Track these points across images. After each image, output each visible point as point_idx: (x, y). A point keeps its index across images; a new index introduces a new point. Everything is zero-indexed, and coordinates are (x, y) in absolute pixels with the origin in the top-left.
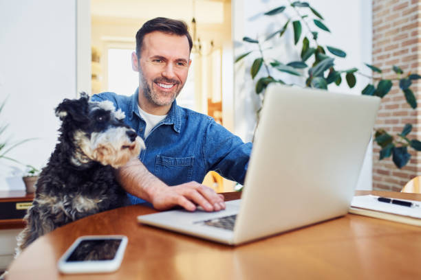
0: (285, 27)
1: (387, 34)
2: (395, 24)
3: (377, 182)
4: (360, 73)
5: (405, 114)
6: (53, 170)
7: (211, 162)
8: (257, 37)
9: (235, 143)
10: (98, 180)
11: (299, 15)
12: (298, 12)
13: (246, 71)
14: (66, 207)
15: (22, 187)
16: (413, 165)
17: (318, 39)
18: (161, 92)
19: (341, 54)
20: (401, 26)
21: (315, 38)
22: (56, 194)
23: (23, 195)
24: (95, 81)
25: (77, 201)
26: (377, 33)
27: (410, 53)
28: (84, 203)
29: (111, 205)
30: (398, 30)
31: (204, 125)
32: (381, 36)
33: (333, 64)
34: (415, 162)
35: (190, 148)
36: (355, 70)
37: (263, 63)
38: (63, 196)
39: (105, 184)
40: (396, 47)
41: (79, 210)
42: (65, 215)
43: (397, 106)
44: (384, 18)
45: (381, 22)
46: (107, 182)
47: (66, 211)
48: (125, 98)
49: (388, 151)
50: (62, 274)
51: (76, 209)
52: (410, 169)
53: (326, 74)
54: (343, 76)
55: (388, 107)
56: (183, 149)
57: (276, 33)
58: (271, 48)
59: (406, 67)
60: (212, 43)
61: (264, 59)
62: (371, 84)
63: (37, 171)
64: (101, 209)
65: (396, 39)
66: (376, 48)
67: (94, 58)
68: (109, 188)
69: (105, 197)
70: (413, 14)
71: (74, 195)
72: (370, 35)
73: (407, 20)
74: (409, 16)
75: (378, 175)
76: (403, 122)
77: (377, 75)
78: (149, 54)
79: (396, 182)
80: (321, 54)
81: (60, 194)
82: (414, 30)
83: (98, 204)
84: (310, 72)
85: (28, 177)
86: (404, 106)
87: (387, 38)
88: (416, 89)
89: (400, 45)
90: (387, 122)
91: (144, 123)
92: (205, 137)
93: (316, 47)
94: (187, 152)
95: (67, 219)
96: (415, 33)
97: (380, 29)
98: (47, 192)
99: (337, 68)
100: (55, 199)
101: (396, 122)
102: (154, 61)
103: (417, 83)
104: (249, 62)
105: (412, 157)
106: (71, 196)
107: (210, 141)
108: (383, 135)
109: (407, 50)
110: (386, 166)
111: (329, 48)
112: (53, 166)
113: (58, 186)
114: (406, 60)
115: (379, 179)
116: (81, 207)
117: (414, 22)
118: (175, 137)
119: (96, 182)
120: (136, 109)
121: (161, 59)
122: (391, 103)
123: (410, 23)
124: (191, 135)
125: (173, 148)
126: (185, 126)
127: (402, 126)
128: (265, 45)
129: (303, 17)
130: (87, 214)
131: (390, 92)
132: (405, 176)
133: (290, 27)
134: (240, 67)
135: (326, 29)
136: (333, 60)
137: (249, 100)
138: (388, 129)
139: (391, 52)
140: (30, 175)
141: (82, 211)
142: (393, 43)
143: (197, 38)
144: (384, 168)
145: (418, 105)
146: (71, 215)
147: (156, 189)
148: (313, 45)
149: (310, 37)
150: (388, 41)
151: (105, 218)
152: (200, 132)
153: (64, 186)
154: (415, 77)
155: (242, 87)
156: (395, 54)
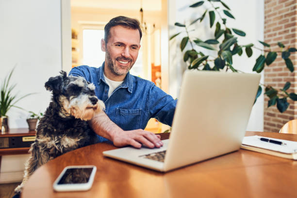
0: (204, 15)
1: (275, 19)
2: (280, 12)
3: (267, 121)
4: (255, 47)
5: (286, 74)
6: (48, 119)
7: (152, 112)
8: (185, 22)
9: (168, 100)
10: (77, 126)
11: (213, 7)
12: (212, 4)
13: (177, 46)
14: (57, 144)
15: (26, 126)
16: (291, 110)
17: (226, 24)
18: (121, 66)
19: (242, 34)
20: (284, 14)
21: (224, 23)
22: (50, 135)
23: (27, 131)
24: (74, 52)
25: (64, 140)
26: (267, 19)
27: (290, 33)
28: (69, 142)
29: (85, 143)
30: (282, 17)
31: (148, 87)
32: (270, 20)
33: (237, 41)
34: (292, 107)
35: (139, 103)
36: (252, 45)
37: (189, 40)
38: (55, 137)
39: (82, 129)
40: (280, 28)
41: (65, 146)
42: (56, 149)
43: (281, 69)
44: (272, 8)
45: (270, 11)
46: (83, 128)
47: (57, 147)
48: (95, 69)
49: (274, 101)
50: (55, 192)
51: (63, 146)
52: (289, 112)
53: (232, 48)
54: (244, 49)
55: (275, 70)
56: (134, 104)
57: (198, 19)
58: (194, 30)
59: (287, 42)
60: (154, 26)
61: (190, 37)
62: (263, 54)
63: (36, 115)
64: (80, 146)
65: (280, 23)
66: (267, 29)
67: (74, 36)
68: (84, 131)
69: (82, 138)
70: (293, 6)
71: (62, 136)
72: (262, 20)
73: (288, 10)
74: (289, 7)
75: (267, 117)
76: (285, 81)
77: (267, 48)
78: (113, 40)
79: (279, 121)
80: (228, 34)
81: (53, 136)
82: (293, 16)
83: (77, 142)
84: (220, 47)
85: (30, 119)
86: (285, 69)
87: (275, 22)
88: (294, 58)
89: (283, 27)
90: (274, 80)
91: (108, 87)
92: (148, 95)
93: (225, 29)
94: (136, 106)
95: (57, 152)
96: (294, 19)
97: (269, 16)
98: (44, 134)
99: (239, 44)
100: (49, 138)
101: (280, 80)
102: (116, 45)
103: (294, 53)
104: (179, 39)
105: (291, 105)
106: (60, 137)
107: (152, 99)
108: (271, 89)
109: (288, 30)
110: (273, 110)
111: (234, 30)
112: (48, 117)
113: (52, 130)
114: (287, 37)
115: (268, 119)
116: (66, 144)
117: (293, 11)
118: (128, 96)
119: (75, 128)
120: (102, 77)
121: (121, 44)
122: (277, 67)
123: (290, 11)
124: (139, 95)
125: (127, 104)
126: (135, 89)
127: (284, 83)
128: (190, 28)
129: (216, 9)
130: (70, 149)
131: (276, 60)
132: (286, 117)
133: (207, 15)
134: (173, 43)
135: (232, 17)
136: (237, 38)
137: (179, 65)
138: (275, 85)
139: (277, 32)
140: (32, 118)
141: (67, 147)
142: (278, 26)
143: (144, 22)
144: (272, 112)
145: (296, 69)
146: (60, 150)
147: (115, 132)
148: (223, 27)
149: (221, 22)
150: (275, 24)
151: (82, 152)
152: (145, 92)
153: (55, 130)
154: (293, 50)
155: (175, 57)
156: (280, 33)
